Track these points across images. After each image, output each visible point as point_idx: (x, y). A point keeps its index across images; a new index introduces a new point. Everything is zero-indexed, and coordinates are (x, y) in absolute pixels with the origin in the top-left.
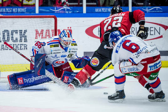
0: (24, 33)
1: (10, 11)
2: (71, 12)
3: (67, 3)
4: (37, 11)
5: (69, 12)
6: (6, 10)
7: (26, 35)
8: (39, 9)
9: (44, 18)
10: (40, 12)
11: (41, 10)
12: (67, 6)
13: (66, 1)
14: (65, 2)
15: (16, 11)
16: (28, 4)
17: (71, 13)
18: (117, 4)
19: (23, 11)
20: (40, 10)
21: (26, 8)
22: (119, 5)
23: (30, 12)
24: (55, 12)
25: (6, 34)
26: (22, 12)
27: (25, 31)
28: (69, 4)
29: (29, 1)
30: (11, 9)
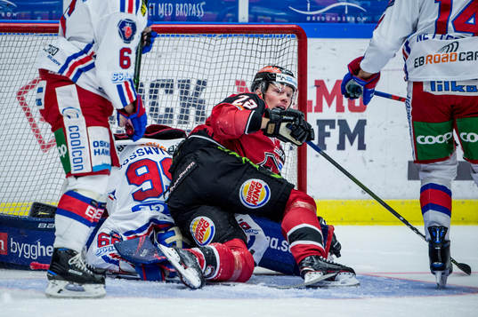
0: (197, 89)
2: (364, 19)
4: (244, 14)
5: (359, 19)
7: (202, 97)
10: (254, 18)
15: (170, 14)
17: (365, 22)
19: (194, 13)
20: (253, 11)
21: (204, 3)
24: (308, 18)
27: (199, 83)
30: (152, 7)
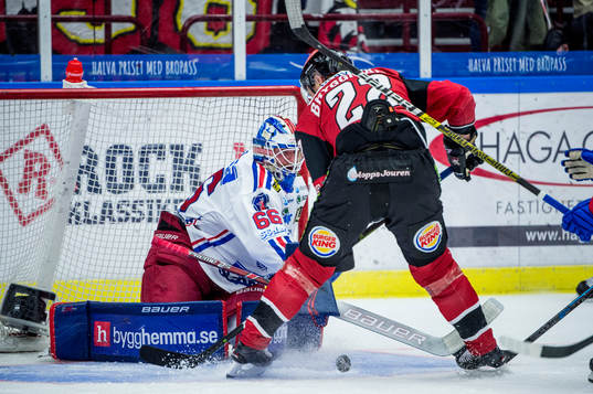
0: (192, 156)
1: (136, 73)
3: (362, 38)
4: (240, 72)
6: (117, 67)
8: (247, 65)
9: (258, 98)
10: (252, 74)
11: (258, 66)
12: (363, 50)
13: (359, 32)
14: (355, 33)
15: (159, 73)
16: (215, 45)
18: (557, 40)
19: (186, 71)
20: (251, 67)
21: (196, 60)
22: (566, 46)
23: (212, 77)
25: (119, 159)
26: (184, 77)
27: (194, 149)
28: (368, 42)
29: (216, 34)
30: (139, 65)
